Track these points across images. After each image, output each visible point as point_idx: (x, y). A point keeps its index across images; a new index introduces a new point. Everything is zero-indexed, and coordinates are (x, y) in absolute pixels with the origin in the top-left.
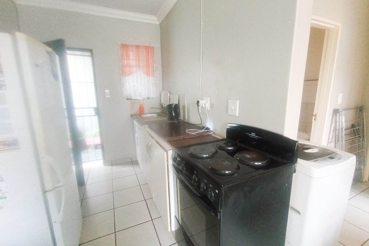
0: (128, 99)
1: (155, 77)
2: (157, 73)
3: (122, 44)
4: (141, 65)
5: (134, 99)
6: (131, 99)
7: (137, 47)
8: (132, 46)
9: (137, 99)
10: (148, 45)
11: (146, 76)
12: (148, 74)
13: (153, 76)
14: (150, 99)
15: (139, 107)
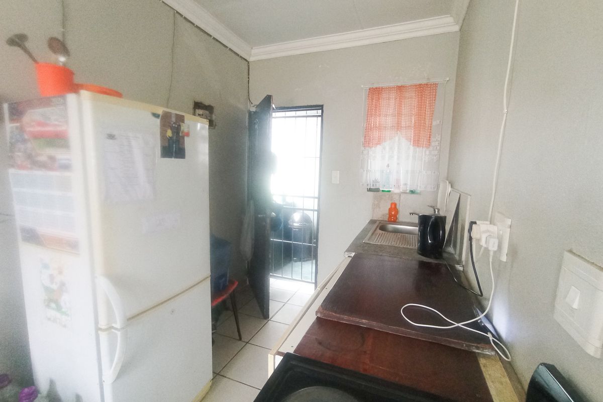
0: (370, 190)
1: (431, 148)
2: (437, 140)
3: (370, 89)
4: (403, 124)
5: (383, 191)
6: (377, 190)
7: (400, 89)
8: (390, 89)
9: (389, 191)
10: (424, 82)
11: (412, 147)
12: (417, 142)
13: (429, 145)
14: (417, 193)
15: (389, 206)
